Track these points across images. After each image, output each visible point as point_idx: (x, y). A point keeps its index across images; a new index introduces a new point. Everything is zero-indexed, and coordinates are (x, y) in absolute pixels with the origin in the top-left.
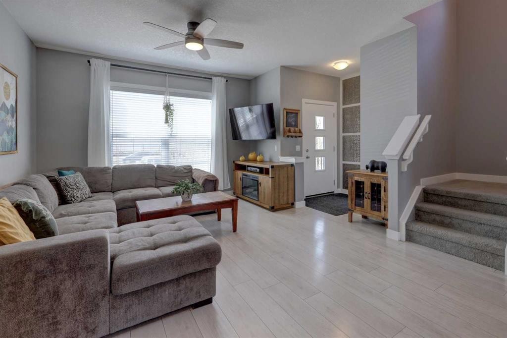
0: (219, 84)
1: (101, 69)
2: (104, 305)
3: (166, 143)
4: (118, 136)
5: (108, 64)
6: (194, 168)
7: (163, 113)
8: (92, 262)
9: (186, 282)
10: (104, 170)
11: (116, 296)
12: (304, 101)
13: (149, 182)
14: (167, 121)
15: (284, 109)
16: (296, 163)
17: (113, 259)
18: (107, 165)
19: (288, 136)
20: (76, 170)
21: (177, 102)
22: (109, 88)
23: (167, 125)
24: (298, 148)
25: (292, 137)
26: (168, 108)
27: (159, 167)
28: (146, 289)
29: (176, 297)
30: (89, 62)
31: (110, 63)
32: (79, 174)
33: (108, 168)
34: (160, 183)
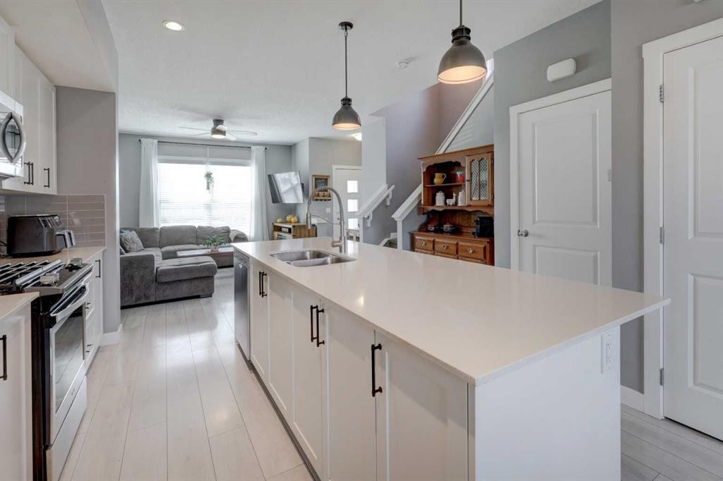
0: (257, 152)
1: (150, 146)
2: (153, 286)
3: (209, 207)
4: (166, 202)
5: (155, 141)
6: (231, 229)
7: (204, 181)
8: (147, 265)
9: (196, 282)
10: (154, 230)
11: (158, 283)
12: (334, 167)
13: (190, 240)
14: (208, 188)
15: (314, 176)
16: (319, 224)
17: (157, 268)
18: (155, 226)
19: (317, 200)
20: (131, 230)
21: (216, 170)
22: (157, 161)
23: (208, 191)
24: (328, 210)
25: (321, 200)
26: (208, 176)
27: (200, 228)
28: (174, 282)
29: (190, 289)
30: (140, 141)
31: (157, 141)
32: (134, 232)
33: (157, 229)
34: (200, 241)
